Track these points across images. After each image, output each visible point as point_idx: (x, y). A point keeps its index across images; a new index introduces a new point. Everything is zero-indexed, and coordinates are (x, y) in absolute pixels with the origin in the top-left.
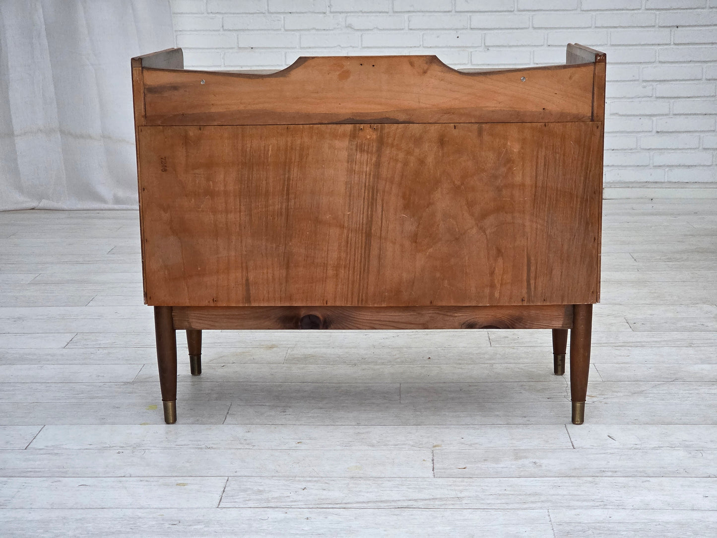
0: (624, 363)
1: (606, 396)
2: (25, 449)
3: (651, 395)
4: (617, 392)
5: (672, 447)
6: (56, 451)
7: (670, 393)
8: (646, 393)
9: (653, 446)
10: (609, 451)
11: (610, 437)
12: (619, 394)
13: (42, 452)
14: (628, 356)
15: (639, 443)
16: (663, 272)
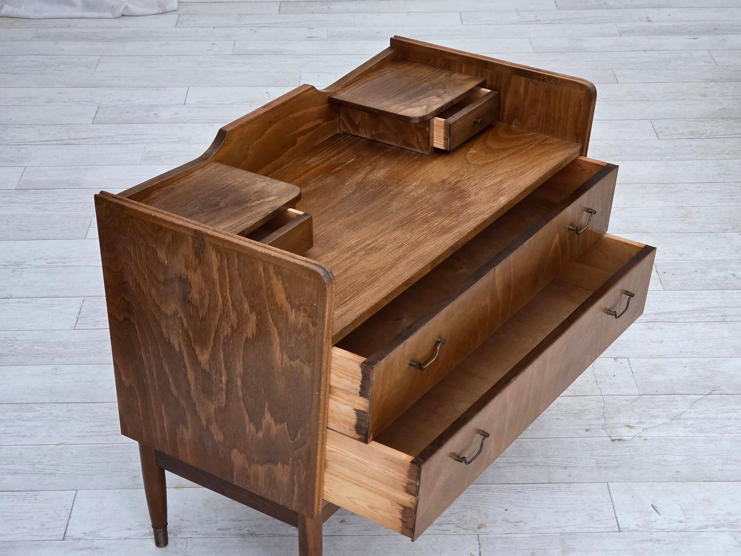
0: (658, 357)
1: (645, 426)
2: (64, 539)
3: (689, 423)
4: (656, 417)
5: (717, 527)
6: (96, 544)
7: (709, 419)
8: (684, 419)
9: (698, 524)
10: (655, 536)
11: (654, 508)
12: (659, 421)
13: (81, 544)
14: (662, 342)
15: (683, 519)
16: (689, 162)
